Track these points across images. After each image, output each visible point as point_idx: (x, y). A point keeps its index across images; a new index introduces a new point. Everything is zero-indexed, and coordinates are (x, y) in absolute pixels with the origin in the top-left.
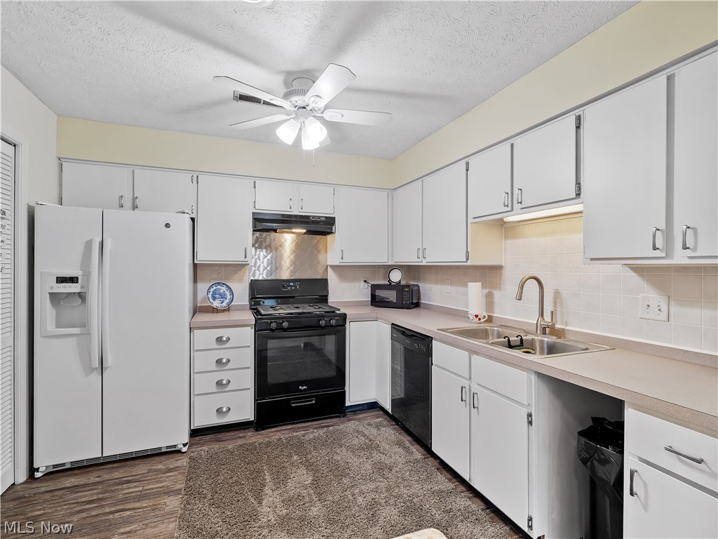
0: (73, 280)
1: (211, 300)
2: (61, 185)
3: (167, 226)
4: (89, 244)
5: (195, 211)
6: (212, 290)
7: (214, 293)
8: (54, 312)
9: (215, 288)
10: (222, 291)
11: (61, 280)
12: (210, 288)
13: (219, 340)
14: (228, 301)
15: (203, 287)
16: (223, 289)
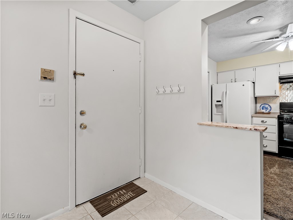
0: (220, 101)
1: (262, 110)
2: (217, 79)
3: (243, 85)
4: (223, 92)
5: (254, 80)
6: (262, 106)
7: (263, 107)
8: (216, 109)
9: (263, 105)
10: (266, 107)
11: (217, 101)
12: (261, 105)
13: (262, 121)
14: (269, 110)
15: (258, 105)
16: (267, 106)
